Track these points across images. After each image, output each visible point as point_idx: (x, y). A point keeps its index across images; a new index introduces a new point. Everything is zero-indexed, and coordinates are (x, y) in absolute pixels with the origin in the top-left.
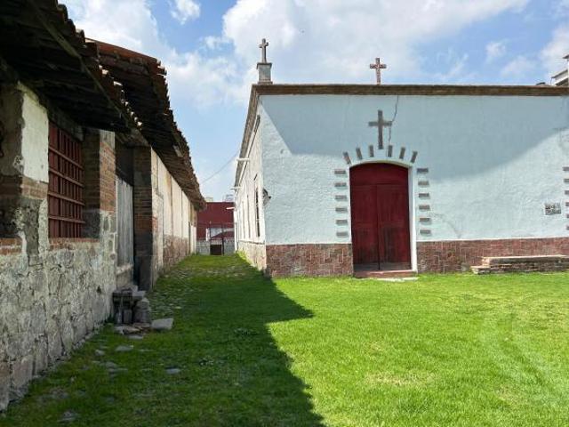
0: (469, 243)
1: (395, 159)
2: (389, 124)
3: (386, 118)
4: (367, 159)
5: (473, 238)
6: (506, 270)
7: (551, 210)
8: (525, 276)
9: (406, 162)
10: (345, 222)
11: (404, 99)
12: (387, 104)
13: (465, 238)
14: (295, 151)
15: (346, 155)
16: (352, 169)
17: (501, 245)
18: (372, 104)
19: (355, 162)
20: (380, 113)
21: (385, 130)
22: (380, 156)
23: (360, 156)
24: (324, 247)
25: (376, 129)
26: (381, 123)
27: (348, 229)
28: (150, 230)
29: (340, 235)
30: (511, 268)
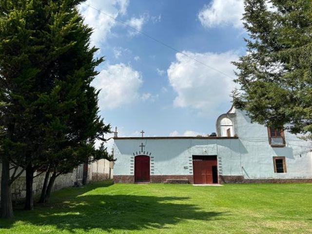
0: (163, 176)
1: (146, 154)
2: (144, 146)
3: (144, 145)
4: (139, 154)
5: (165, 175)
6: (171, 183)
7: (186, 168)
8: (181, 184)
9: (148, 155)
10: (132, 170)
11: (148, 140)
12: (144, 141)
13: (162, 174)
14: (122, 153)
15: (134, 154)
16: (135, 157)
17: (172, 177)
18: (140, 142)
19: (136, 155)
20: (142, 144)
21: (143, 148)
22: (142, 154)
23: (137, 154)
24: (127, 176)
25: (141, 147)
26: (142, 146)
27: (133, 172)
28: (87, 171)
29: (131, 173)
30: (173, 182)
